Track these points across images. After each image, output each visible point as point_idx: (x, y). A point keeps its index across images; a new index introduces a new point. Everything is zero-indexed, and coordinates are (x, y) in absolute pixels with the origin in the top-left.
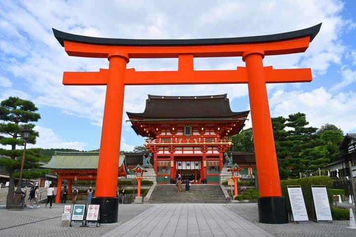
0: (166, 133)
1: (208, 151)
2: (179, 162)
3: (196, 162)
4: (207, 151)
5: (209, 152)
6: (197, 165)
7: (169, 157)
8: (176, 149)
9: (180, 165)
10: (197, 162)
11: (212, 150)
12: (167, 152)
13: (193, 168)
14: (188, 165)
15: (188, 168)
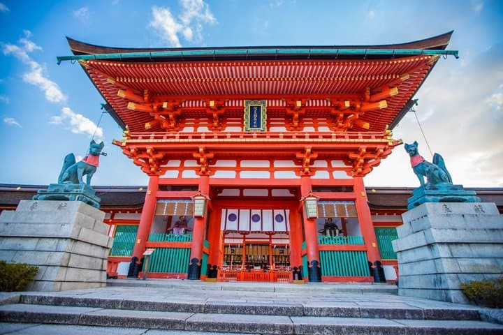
0: (196, 127)
1: (317, 172)
2: (230, 211)
3: (277, 212)
4: (313, 171)
5: (321, 176)
6: (279, 218)
7: (194, 187)
8: (219, 163)
9: (232, 218)
10: (281, 212)
11: (330, 169)
12: (190, 175)
13: (268, 227)
14: (255, 218)
15: (256, 226)
